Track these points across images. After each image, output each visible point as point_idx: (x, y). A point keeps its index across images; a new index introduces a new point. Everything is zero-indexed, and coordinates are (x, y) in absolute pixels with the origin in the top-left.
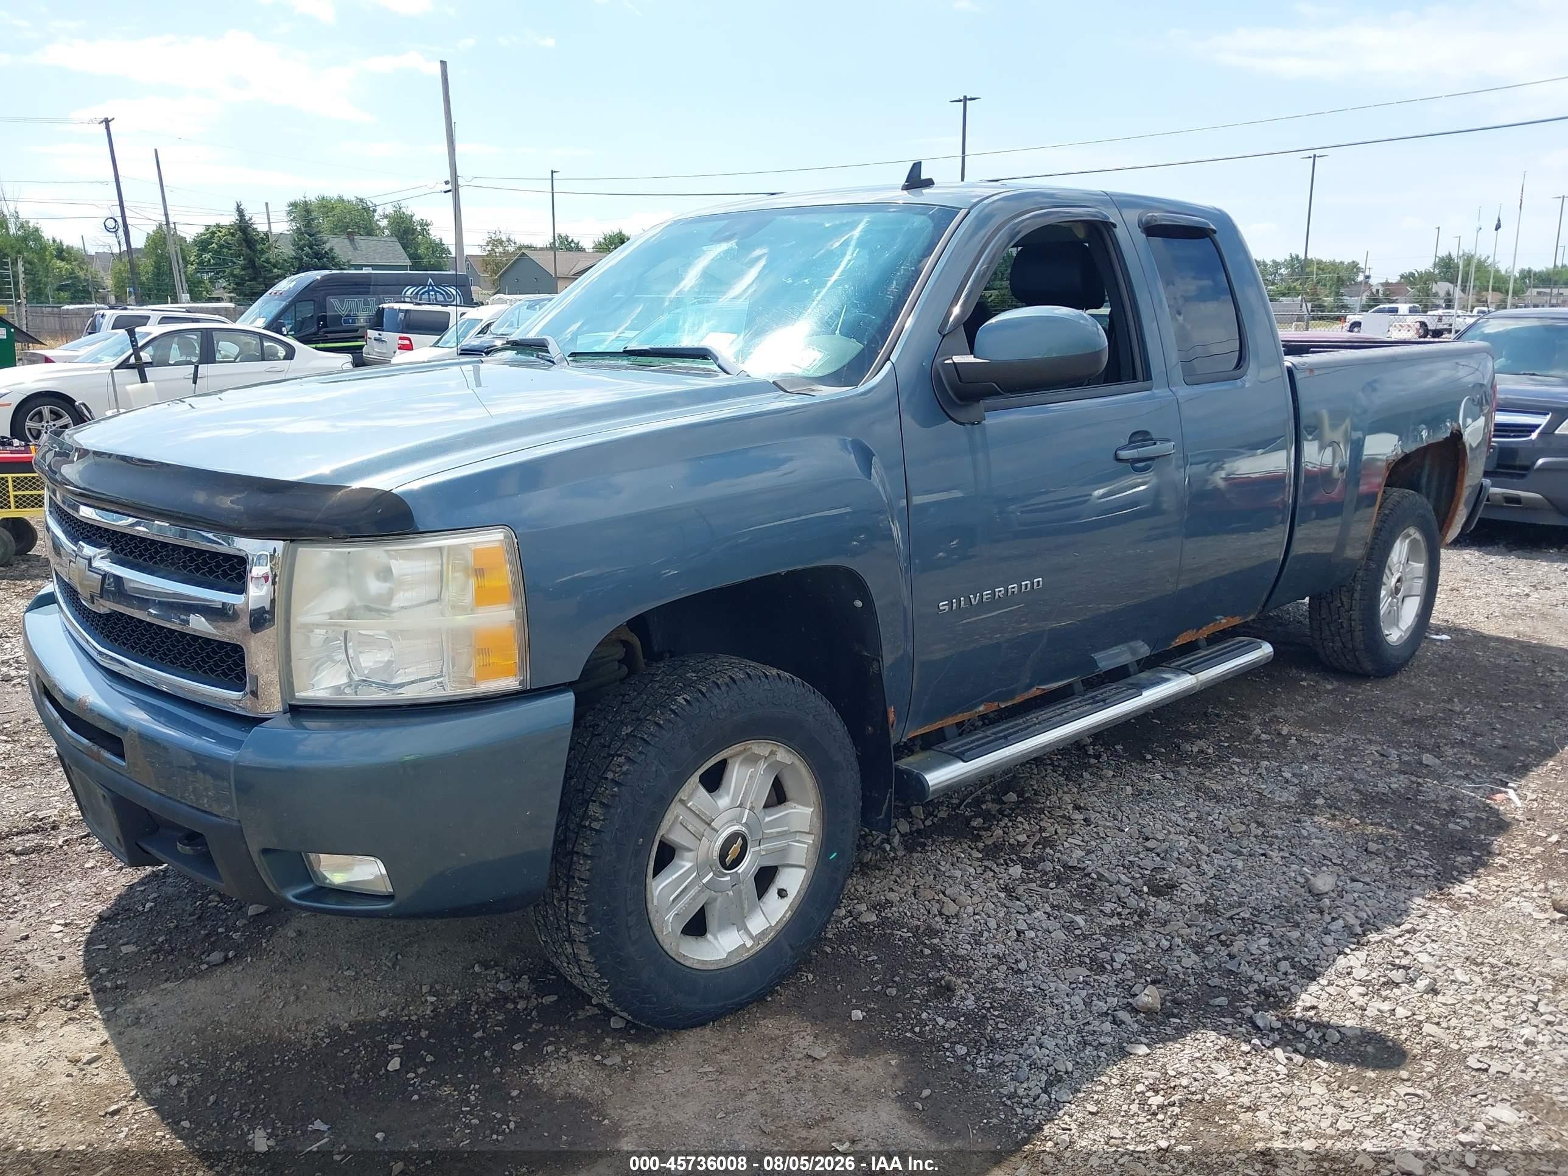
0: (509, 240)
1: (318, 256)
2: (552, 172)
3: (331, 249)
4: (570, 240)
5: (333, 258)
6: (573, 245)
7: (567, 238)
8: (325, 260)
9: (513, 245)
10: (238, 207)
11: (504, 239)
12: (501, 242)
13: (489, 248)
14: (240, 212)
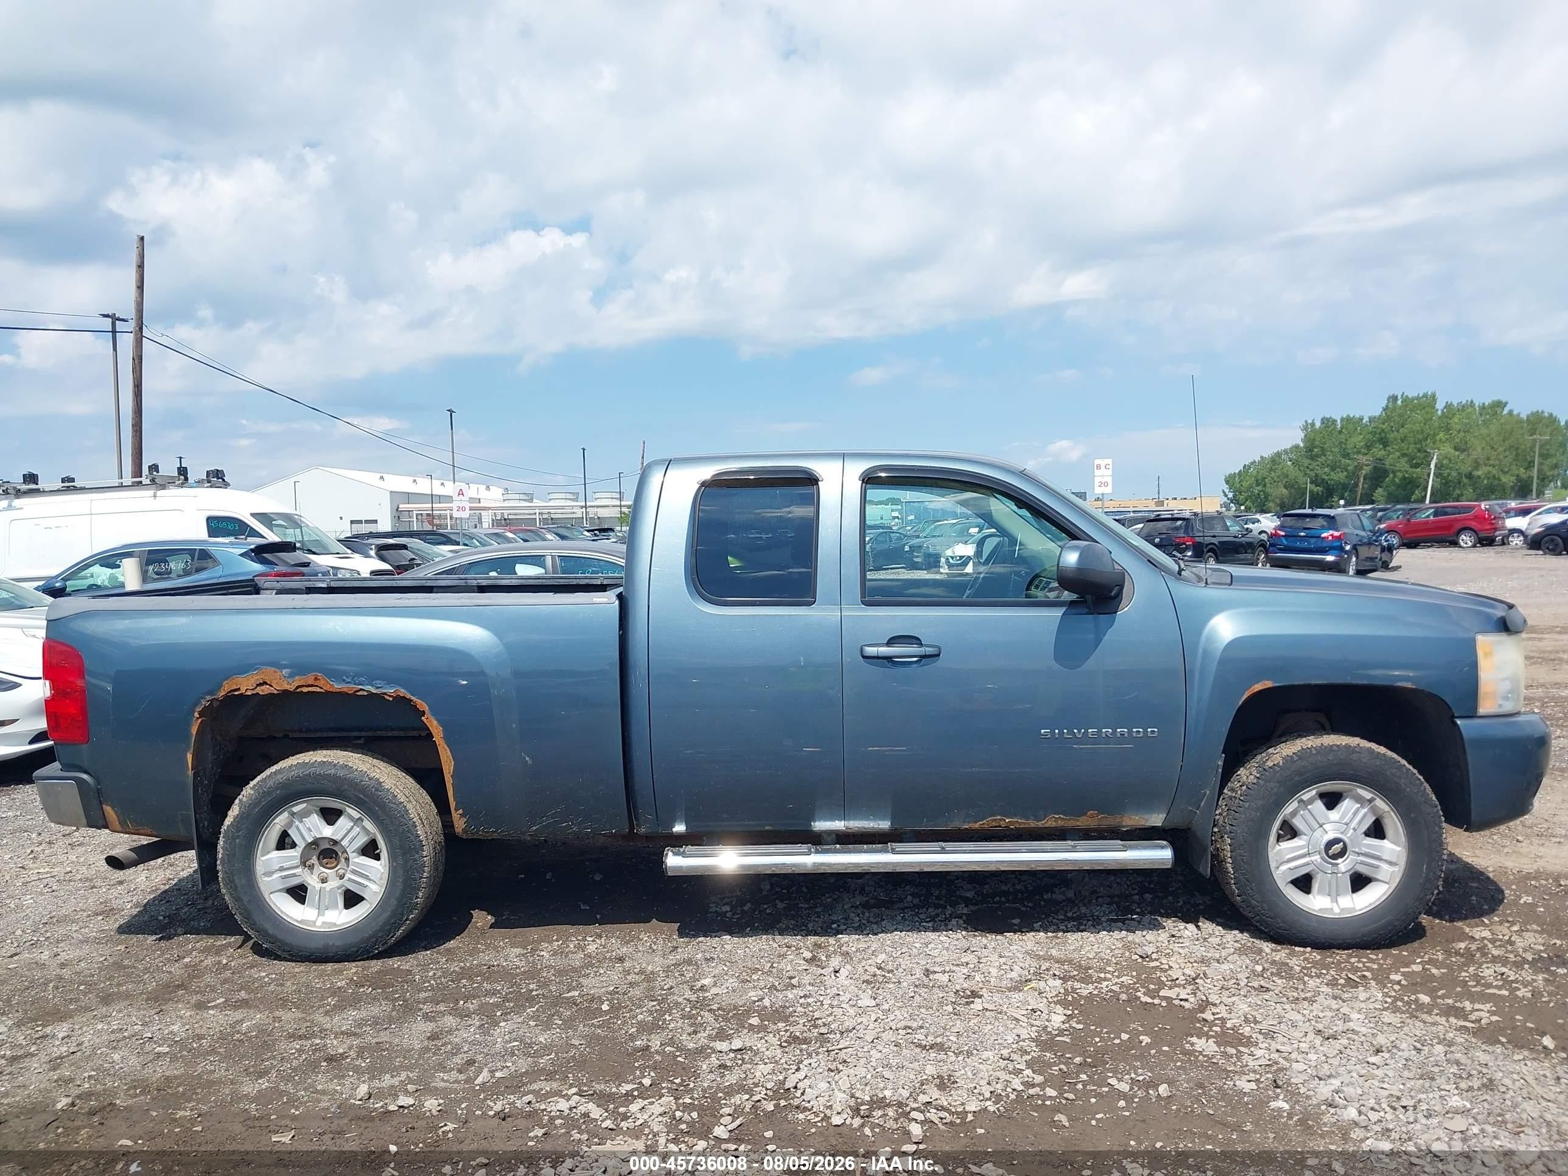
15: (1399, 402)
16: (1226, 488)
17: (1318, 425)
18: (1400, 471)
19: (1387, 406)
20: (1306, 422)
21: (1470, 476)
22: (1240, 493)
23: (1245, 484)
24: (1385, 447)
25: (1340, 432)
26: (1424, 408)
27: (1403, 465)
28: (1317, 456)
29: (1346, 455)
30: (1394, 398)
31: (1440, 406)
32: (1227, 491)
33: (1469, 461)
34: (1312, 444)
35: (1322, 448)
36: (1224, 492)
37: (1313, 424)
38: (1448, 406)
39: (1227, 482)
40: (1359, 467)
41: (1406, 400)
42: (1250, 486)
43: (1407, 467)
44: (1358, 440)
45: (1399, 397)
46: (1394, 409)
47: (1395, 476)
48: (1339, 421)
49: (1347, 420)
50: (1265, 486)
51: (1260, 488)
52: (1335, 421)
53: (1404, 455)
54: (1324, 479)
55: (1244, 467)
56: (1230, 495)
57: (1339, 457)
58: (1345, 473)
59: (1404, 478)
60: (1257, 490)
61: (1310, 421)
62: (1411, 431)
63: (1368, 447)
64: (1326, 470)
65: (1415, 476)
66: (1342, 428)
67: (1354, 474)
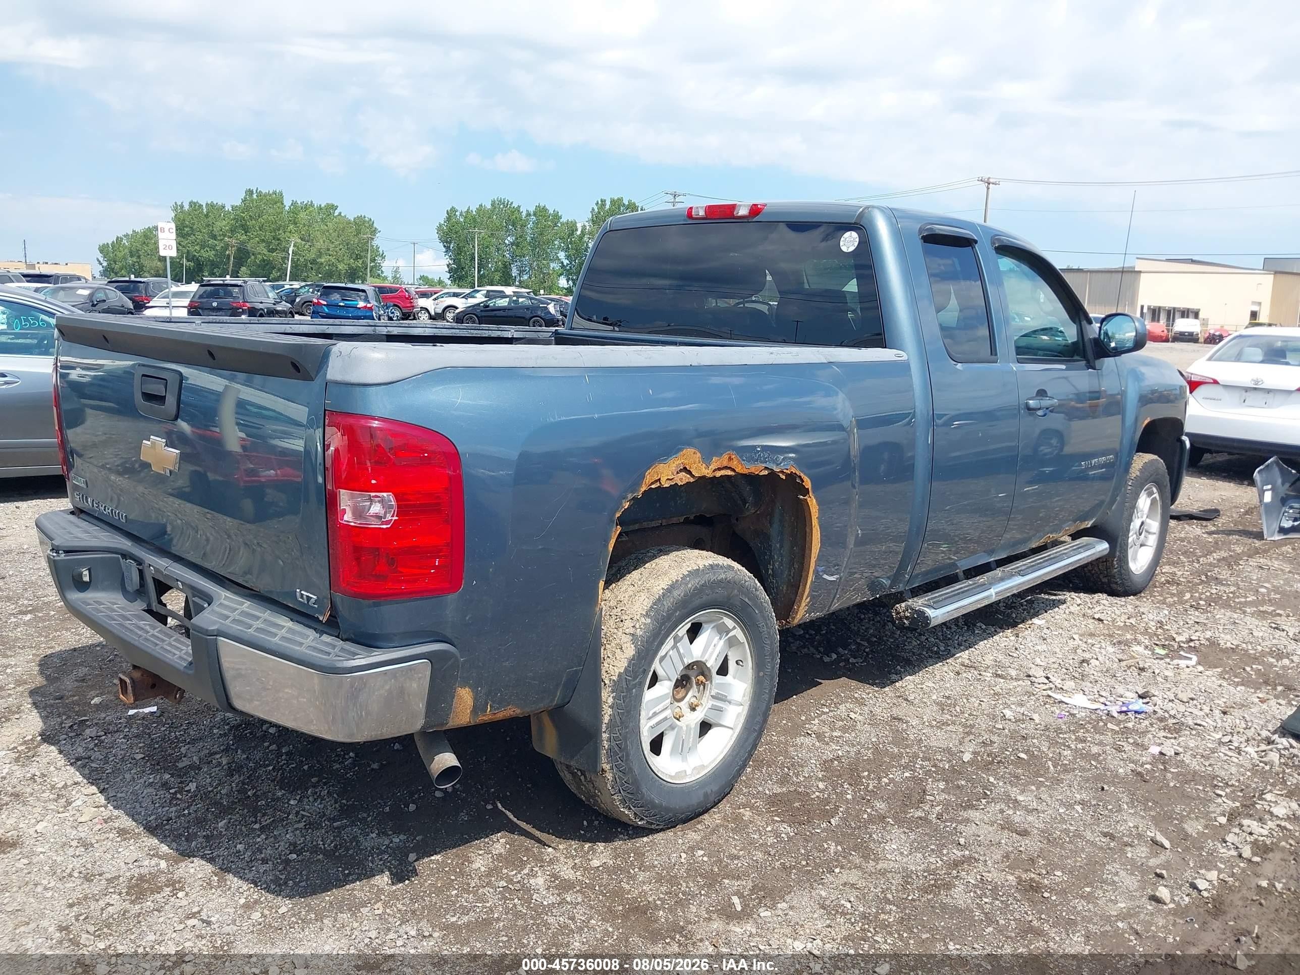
15: (255, 196)
16: (100, 257)
17: (186, 207)
18: (259, 253)
19: (245, 198)
20: (176, 203)
21: (314, 262)
22: (115, 262)
23: (120, 255)
24: (246, 232)
25: (207, 216)
26: (276, 203)
27: (262, 249)
28: (188, 235)
29: (214, 237)
30: (250, 192)
31: (287, 203)
32: (101, 259)
33: (314, 250)
34: (182, 224)
35: (191, 228)
36: (98, 260)
37: (182, 206)
38: (294, 204)
39: (101, 251)
40: (227, 247)
41: (260, 194)
42: (124, 258)
43: (265, 252)
44: (222, 225)
45: (255, 192)
46: (252, 201)
47: (256, 258)
48: (204, 206)
49: (211, 206)
50: (139, 257)
51: (135, 259)
52: (201, 206)
53: (263, 241)
54: (195, 256)
55: (118, 238)
56: (105, 264)
57: (207, 238)
58: (213, 252)
59: (264, 260)
60: (130, 261)
61: (179, 203)
62: (267, 221)
63: (233, 231)
64: (197, 248)
65: (271, 259)
66: (208, 213)
67: (221, 254)
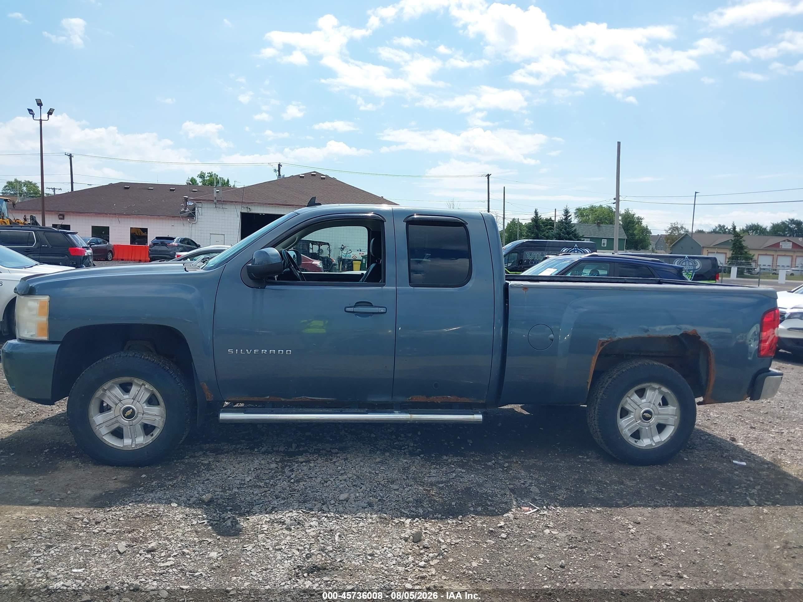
0: (682, 228)
1: (568, 233)
2: (696, 193)
3: (575, 230)
4: (725, 228)
5: (575, 235)
6: (727, 230)
7: (724, 226)
8: (571, 235)
9: (684, 230)
10: (536, 211)
11: (679, 226)
12: (677, 228)
13: (670, 231)
14: (536, 213)
